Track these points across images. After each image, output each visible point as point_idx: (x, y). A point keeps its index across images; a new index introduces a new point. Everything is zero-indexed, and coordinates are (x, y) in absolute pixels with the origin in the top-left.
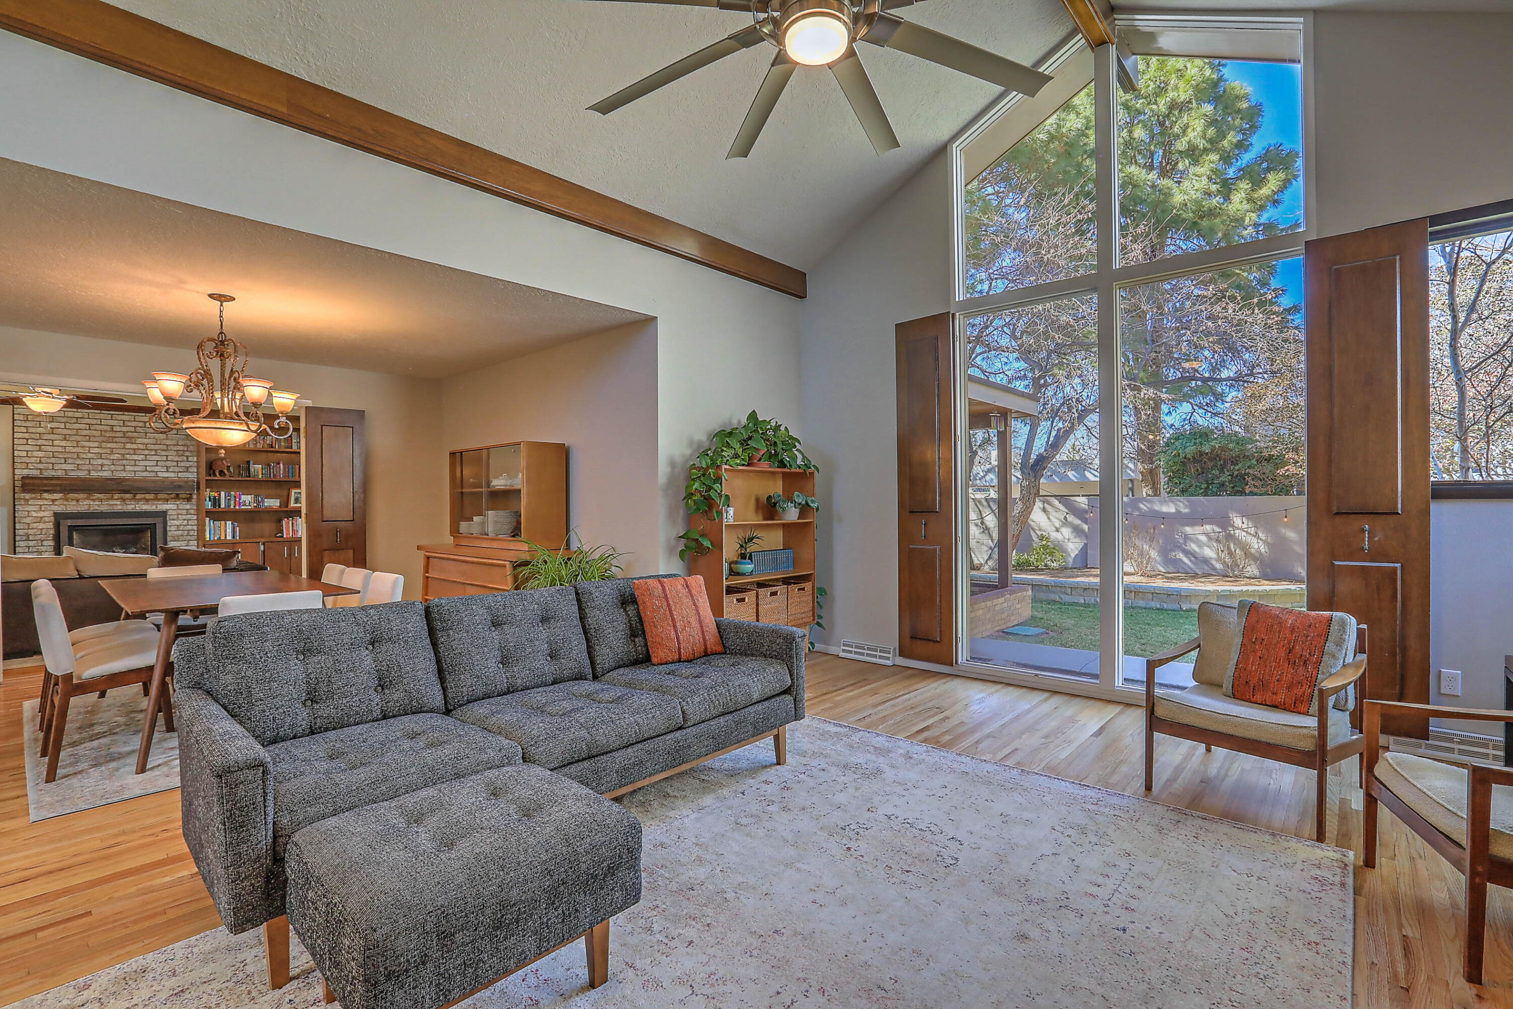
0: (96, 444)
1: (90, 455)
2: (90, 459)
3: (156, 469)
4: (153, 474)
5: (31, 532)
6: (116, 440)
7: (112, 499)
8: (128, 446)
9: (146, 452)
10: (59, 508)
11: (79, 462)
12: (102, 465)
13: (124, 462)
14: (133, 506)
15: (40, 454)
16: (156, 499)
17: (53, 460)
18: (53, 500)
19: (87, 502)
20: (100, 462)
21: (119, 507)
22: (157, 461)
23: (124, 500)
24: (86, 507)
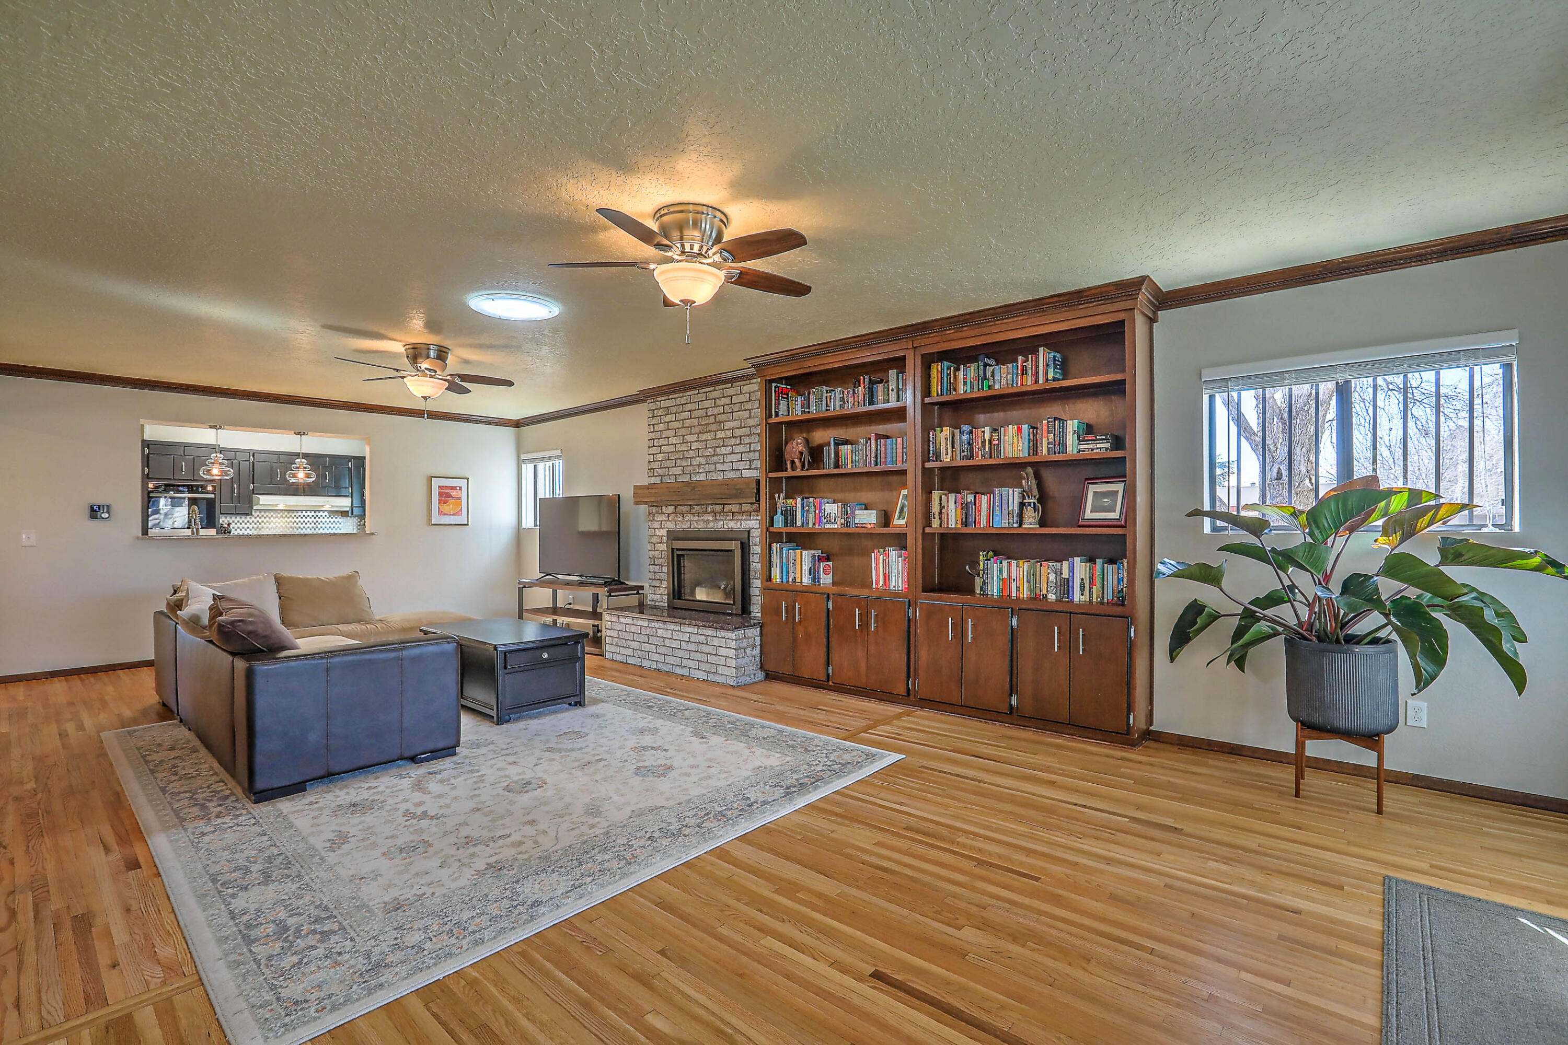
0: (694, 438)
1: (692, 453)
2: (691, 458)
3: (741, 465)
4: (738, 473)
5: (656, 553)
6: (710, 428)
7: (706, 512)
8: (720, 435)
9: (732, 441)
10: (670, 525)
11: (684, 464)
12: (699, 465)
13: (716, 458)
14: (722, 523)
15: (660, 457)
16: (741, 512)
17: (668, 463)
18: (668, 515)
19: (689, 517)
20: (696, 461)
21: (711, 525)
22: (742, 453)
23: (714, 513)
24: (688, 525)
